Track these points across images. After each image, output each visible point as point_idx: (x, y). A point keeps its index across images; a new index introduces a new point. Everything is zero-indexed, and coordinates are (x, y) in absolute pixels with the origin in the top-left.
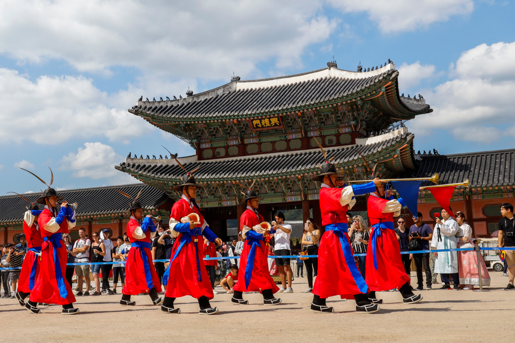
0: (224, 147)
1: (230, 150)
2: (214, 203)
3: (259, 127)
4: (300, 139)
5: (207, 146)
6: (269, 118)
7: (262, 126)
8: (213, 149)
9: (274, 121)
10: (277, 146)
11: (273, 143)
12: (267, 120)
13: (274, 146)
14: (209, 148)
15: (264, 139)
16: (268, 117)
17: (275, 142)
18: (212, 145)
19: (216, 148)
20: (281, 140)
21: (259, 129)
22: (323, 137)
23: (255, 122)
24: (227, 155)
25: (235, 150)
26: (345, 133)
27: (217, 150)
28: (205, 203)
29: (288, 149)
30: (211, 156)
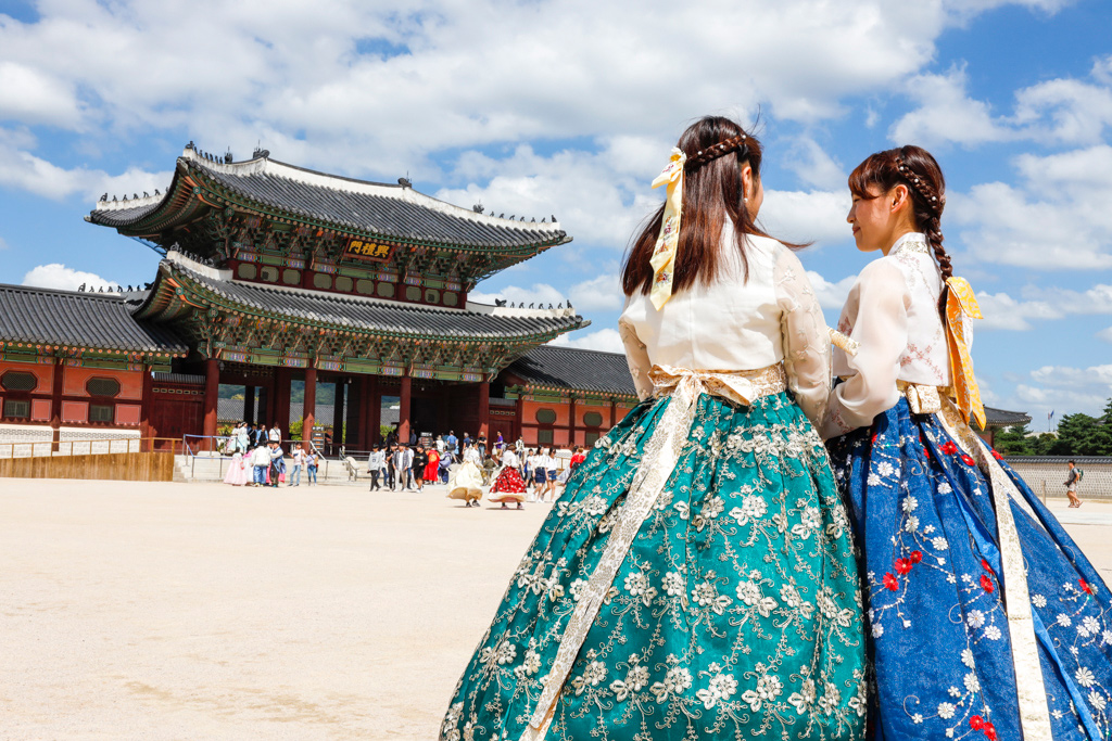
0: (278, 267)
1: (286, 273)
2: (273, 358)
3: (355, 253)
4: (393, 284)
5: (250, 259)
6: (378, 244)
7: (361, 253)
8: (259, 265)
9: (383, 250)
10: (360, 286)
11: (355, 280)
12: (373, 246)
13: (354, 285)
14: (251, 263)
15: (345, 271)
16: (364, 239)
17: (358, 279)
18: (259, 258)
19: (263, 265)
20: (368, 279)
21: (353, 256)
22: (423, 289)
23: (354, 244)
24: (280, 282)
25: (295, 277)
26: (452, 291)
27: (264, 270)
28: (256, 357)
29: (375, 295)
30: (252, 277)
